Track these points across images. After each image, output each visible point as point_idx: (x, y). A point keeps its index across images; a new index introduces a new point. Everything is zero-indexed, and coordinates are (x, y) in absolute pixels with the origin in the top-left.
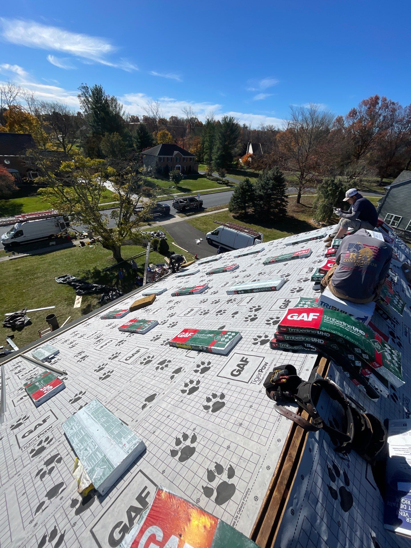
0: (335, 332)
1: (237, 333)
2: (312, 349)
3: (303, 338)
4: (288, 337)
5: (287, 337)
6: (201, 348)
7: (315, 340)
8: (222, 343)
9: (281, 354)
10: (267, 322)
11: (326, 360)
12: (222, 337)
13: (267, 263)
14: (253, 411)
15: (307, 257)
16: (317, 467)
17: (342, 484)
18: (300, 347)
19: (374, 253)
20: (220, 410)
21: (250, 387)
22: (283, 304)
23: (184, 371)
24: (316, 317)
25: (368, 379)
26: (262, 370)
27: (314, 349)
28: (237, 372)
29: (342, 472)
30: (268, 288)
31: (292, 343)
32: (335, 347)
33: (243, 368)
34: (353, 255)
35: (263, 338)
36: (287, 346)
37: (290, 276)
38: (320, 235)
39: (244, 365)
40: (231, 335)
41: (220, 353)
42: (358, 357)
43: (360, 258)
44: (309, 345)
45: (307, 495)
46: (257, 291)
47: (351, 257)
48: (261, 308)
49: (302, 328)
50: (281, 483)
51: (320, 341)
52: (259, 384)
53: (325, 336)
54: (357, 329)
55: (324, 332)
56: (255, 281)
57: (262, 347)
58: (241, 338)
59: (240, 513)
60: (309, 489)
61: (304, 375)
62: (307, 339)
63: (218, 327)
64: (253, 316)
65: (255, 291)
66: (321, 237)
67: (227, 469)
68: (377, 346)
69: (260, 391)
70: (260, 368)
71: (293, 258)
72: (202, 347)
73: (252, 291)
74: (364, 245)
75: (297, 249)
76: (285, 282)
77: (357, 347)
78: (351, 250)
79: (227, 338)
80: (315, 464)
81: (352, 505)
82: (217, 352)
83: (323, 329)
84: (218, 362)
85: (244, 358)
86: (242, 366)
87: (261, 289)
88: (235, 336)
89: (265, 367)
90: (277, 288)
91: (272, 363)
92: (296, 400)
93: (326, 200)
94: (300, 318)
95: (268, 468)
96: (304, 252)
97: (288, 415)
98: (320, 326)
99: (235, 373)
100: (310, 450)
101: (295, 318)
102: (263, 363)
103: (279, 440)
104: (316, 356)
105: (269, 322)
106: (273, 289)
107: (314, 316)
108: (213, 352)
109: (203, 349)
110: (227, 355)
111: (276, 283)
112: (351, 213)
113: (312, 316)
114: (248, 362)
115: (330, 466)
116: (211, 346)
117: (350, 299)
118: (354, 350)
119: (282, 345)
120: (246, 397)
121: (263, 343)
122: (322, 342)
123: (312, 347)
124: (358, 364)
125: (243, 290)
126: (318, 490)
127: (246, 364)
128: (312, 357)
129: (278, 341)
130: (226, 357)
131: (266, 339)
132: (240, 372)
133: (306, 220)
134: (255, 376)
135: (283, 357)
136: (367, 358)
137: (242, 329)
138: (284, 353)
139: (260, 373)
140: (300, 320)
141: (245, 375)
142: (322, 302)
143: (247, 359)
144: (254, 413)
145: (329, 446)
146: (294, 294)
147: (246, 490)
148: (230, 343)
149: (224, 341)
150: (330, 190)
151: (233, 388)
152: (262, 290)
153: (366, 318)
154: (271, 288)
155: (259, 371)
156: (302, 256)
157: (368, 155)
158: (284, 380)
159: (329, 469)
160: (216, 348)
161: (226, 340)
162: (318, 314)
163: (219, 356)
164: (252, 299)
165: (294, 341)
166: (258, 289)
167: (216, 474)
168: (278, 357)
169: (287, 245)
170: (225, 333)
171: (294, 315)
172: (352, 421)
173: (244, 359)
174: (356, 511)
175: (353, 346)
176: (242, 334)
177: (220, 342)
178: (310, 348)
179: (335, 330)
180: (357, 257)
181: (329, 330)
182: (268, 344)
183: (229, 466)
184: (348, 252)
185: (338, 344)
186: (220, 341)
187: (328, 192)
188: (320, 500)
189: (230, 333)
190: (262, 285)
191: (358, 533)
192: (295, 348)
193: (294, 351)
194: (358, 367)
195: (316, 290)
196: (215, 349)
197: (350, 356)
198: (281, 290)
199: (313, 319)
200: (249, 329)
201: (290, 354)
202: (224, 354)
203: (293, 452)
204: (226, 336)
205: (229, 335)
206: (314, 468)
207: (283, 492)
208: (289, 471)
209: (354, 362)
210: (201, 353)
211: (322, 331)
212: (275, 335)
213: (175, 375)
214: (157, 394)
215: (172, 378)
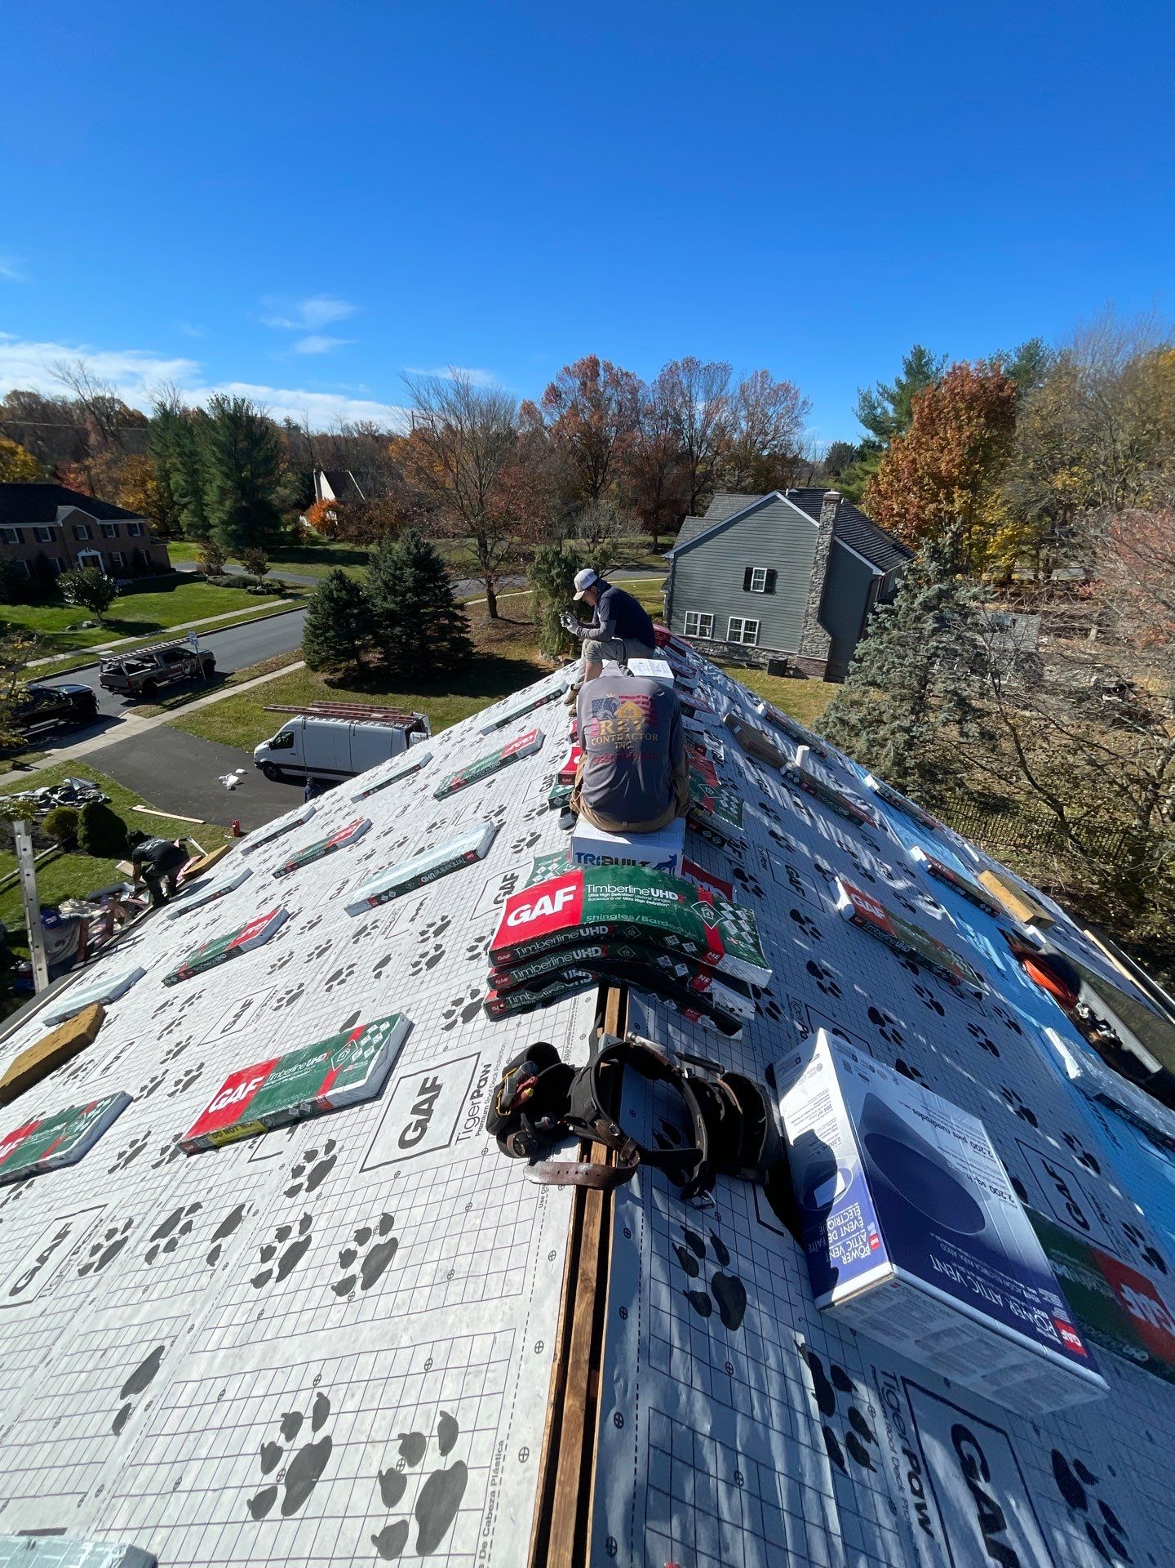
0: (615, 919)
1: (392, 1019)
2: (582, 978)
3: (554, 961)
4: (521, 974)
5: (519, 975)
6: (296, 1113)
7: (581, 954)
8: (357, 1066)
9: (518, 1025)
10: (471, 954)
11: (618, 991)
12: (353, 1048)
13: (443, 793)
14: (476, 1218)
15: (535, 751)
16: (651, 1265)
17: (713, 1269)
18: (556, 987)
19: (644, 712)
20: (387, 1269)
21: (456, 1153)
22: (501, 889)
23: (253, 1210)
24: (570, 897)
25: (710, 996)
26: (478, 1091)
27: (587, 977)
28: (415, 1130)
29: (707, 1241)
30: (457, 859)
31: (536, 984)
32: (626, 952)
33: (429, 1112)
34: (607, 724)
35: (468, 1002)
36: (527, 996)
37: (505, 812)
38: (553, 689)
39: (430, 1101)
40: (377, 1031)
41: (355, 1099)
42: (678, 956)
43: (620, 728)
44: (573, 973)
45: (644, 1351)
46: (430, 877)
47: (603, 731)
48: (449, 922)
49: (545, 937)
50: (577, 1362)
51: (593, 952)
52: (478, 1134)
53: (600, 935)
54: (660, 893)
55: (594, 925)
56: (422, 850)
57: (470, 1026)
58: (411, 1026)
59: (491, 1528)
60: (645, 1332)
61: (577, 1055)
62: (564, 959)
63: (340, 1025)
64: (432, 953)
65: (427, 879)
66: (557, 694)
67: (435, 1432)
68: (706, 913)
69: (485, 1152)
70: (474, 1088)
71: (505, 763)
72: (297, 1107)
73: (417, 882)
74: (621, 697)
75: (510, 734)
76: (497, 831)
77: (669, 934)
78: (600, 714)
79: (365, 1048)
80: (645, 1260)
81: (744, 1302)
82: (349, 1101)
83: (591, 919)
84: (356, 1130)
85: (426, 1080)
86: (425, 1107)
87: (439, 868)
88: (389, 1029)
89: (486, 1079)
90: (480, 854)
91: (499, 1061)
92: (571, 1128)
93: (557, 600)
94: (537, 912)
95: (539, 1347)
96: (526, 740)
98: (582, 915)
99: (410, 1136)
100: (627, 1233)
101: (526, 917)
102: (480, 1068)
103: (552, 1256)
104: (594, 993)
105: (475, 952)
106: (470, 858)
107: (566, 894)
108: (336, 1105)
109: (302, 1112)
110: (378, 1096)
111: (473, 840)
112: (598, 626)
113: (562, 897)
114: (439, 1087)
115: (680, 1242)
116: (325, 1091)
117: (633, 826)
118: (665, 943)
119: (515, 1000)
120: (453, 1188)
121: (469, 1014)
122: (597, 951)
123: (580, 974)
124: (682, 970)
125: (392, 889)
126: (666, 1317)
127: (436, 1096)
128: (588, 1000)
129: (503, 993)
130: (376, 1103)
131: (476, 1000)
132: (422, 1126)
133: (525, 657)
134: (464, 1116)
135: (523, 1031)
136: (694, 949)
137: (409, 1000)
138: (525, 1018)
139: (475, 1101)
140: (538, 917)
141: (439, 1127)
142: (579, 855)
143: (435, 1079)
144: (478, 1222)
145: (667, 1195)
146: (523, 853)
147: (496, 1452)
148: (380, 1056)
149: (361, 1059)
150: (558, 574)
151: (413, 1182)
152: (443, 870)
153: (674, 858)
154: (464, 856)
155: (473, 1097)
156: (524, 750)
157: (613, 486)
158: (527, 1092)
159: (680, 1252)
160: (339, 1090)
161: (367, 1054)
162: (573, 888)
163: (357, 1109)
164: (421, 904)
165: (538, 977)
166: (432, 871)
167: (406, 1470)
168: (511, 1035)
169: (486, 732)
170: (362, 1031)
171: (522, 911)
172: (698, 1109)
173: (428, 1085)
174: (758, 1313)
175: (661, 933)
176: (410, 1016)
177: (350, 1068)
178: (578, 978)
179: (616, 912)
180: (615, 727)
181: (602, 918)
182: (482, 1013)
183: (439, 1419)
184: (595, 721)
185: (631, 942)
186: (349, 1062)
187: (552, 581)
188: (676, 1343)
189: (376, 1027)
190: (440, 858)
191: (772, 1362)
192: (546, 992)
193: (547, 1003)
194: (684, 978)
195: (567, 828)
196: (337, 1094)
197: (664, 961)
198: (489, 856)
199: (565, 904)
200: (427, 994)
201: (539, 1013)
202: (371, 1095)
203: (589, 1265)
204: (363, 1042)
205: (373, 1034)
206: (646, 1271)
207: (584, 1386)
208: (590, 1320)
209: (672, 971)
210: (301, 1125)
211: (588, 925)
212: (491, 982)
213: (225, 1242)
214: (167, 1343)
215: (213, 1257)
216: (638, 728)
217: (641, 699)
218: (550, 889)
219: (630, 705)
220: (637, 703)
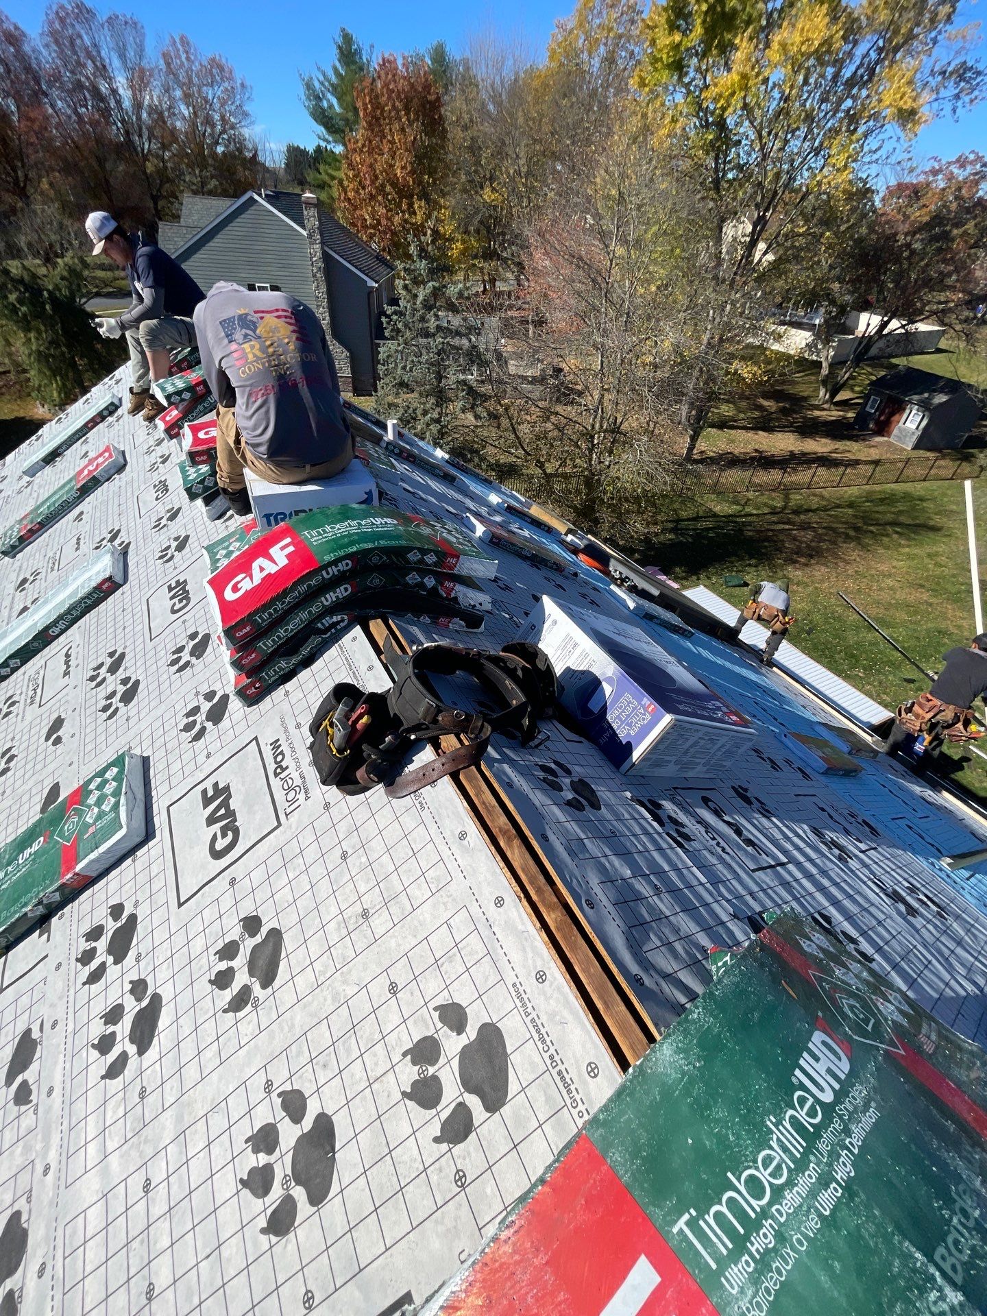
0: (355, 549)
1: (119, 762)
2: (339, 622)
3: (304, 615)
4: (270, 643)
5: (267, 645)
6: (41, 910)
7: (330, 598)
8: (99, 824)
9: (287, 694)
10: (176, 667)
12: (80, 814)
13: (13, 547)
14: (358, 858)
16: (538, 798)
17: (567, 781)
18: (315, 641)
20: (283, 956)
21: (294, 826)
22: (172, 598)
23: (47, 1026)
24: (291, 549)
26: (280, 767)
27: (342, 621)
28: (224, 835)
29: (553, 766)
30: (91, 594)
31: (290, 647)
32: (375, 580)
33: (231, 814)
34: (252, 348)
35: (205, 706)
36: (283, 664)
37: (122, 534)
39: (225, 804)
40: (105, 782)
41: (119, 855)
43: (271, 350)
44: (327, 621)
45: (571, 853)
47: (250, 356)
51: (342, 592)
52: (307, 798)
53: (345, 572)
54: (379, 520)
55: (335, 563)
57: (225, 723)
58: (144, 761)
59: (548, 1042)
60: (563, 841)
61: (376, 681)
62: (313, 610)
63: (38, 808)
67: (439, 1026)
68: (426, 530)
69: (327, 806)
70: (271, 767)
71: (86, 491)
72: (40, 903)
73: (43, 638)
77: (410, 550)
78: (238, 336)
79: (99, 803)
80: (531, 796)
82: (113, 860)
83: (328, 558)
84: (141, 879)
85: (204, 792)
86: (222, 811)
88: (121, 772)
89: (282, 753)
90: (117, 579)
91: (286, 730)
92: (413, 737)
94: (258, 577)
95: (499, 902)
97: (427, 778)
98: (316, 558)
99: (221, 844)
100: (510, 785)
101: (247, 586)
102: (268, 752)
103: (462, 836)
104: (358, 631)
105: (181, 663)
106: (107, 588)
107: (282, 548)
108: (94, 874)
109: (48, 906)
110: (149, 834)
113: (280, 555)
114: (227, 788)
115: (541, 774)
116: (69, 868)
118: (408, 561)
119: (270, 674)
120: (311, 852)
121: (216, 714)
122: (346, 590)
123: (335, 619)
124: (430, 582)
126: (567, 824)
127: (229, 796)
128: (354, 639)
129: (252, 671)
130: (151, 844)
131: (215, 700)
132: (232, 828)
134: (279, 795)
135: (296, 695)
138: (289, 686)
139: (282, 776)
140: (263, 580)
141: (253, 819)
142: (268, 516)
143: (216, 785)
144: (363, 859)
146: (176, 560)
148: (127, 800)
149: (100, 816)
151: (257, 876)
152: (75, 613)
153: (370, 494)
154: (98, 589)
155: (276, 775)
158: (362, 721)
159: (545, 780)
160: (92, 856)
161: (106, 807)
162: (288, 540)
163: (129, 861)
164: (67, 656)
165: (289, 640)
166: (61, 618)
167: (431, 1071)
168: (285, 706)
169: (31, 473)
170: (80, 795)
171: (238, 582)
172: (504, 676)
173: (210, 793)
174: (602, 793)
175: (403, 552)
176: (137, 751)
177: (91, 830)
178: (334, 624)
179: (352, 543)
181: (342, 553)
182: (235, 704)
183: (436, 1014)
185: (377, 569)
186: (88, 826)
189: (99, 780)
192: (305, 651)
193: (308, 662)
196: (93, 861)
197: (413, 578)
199: (288, 556)
201: (304, 675)
202: (138, 840)
203: (500, 821)
204: (92, 800)
205: (100, 787)
206: (537, 803)
207: (555, 900)
208: (528, 856)
209: (422, 585)
210: (55, 920)
211: (329, 565)
212: (237, 665)
213: (29, 1075)
214: (22, 1205)
215: (23, 1095)
216: (292, 347)
217: (280, 313)
218: (261, 549)
219: (270, 320)
220: (279, 317)
